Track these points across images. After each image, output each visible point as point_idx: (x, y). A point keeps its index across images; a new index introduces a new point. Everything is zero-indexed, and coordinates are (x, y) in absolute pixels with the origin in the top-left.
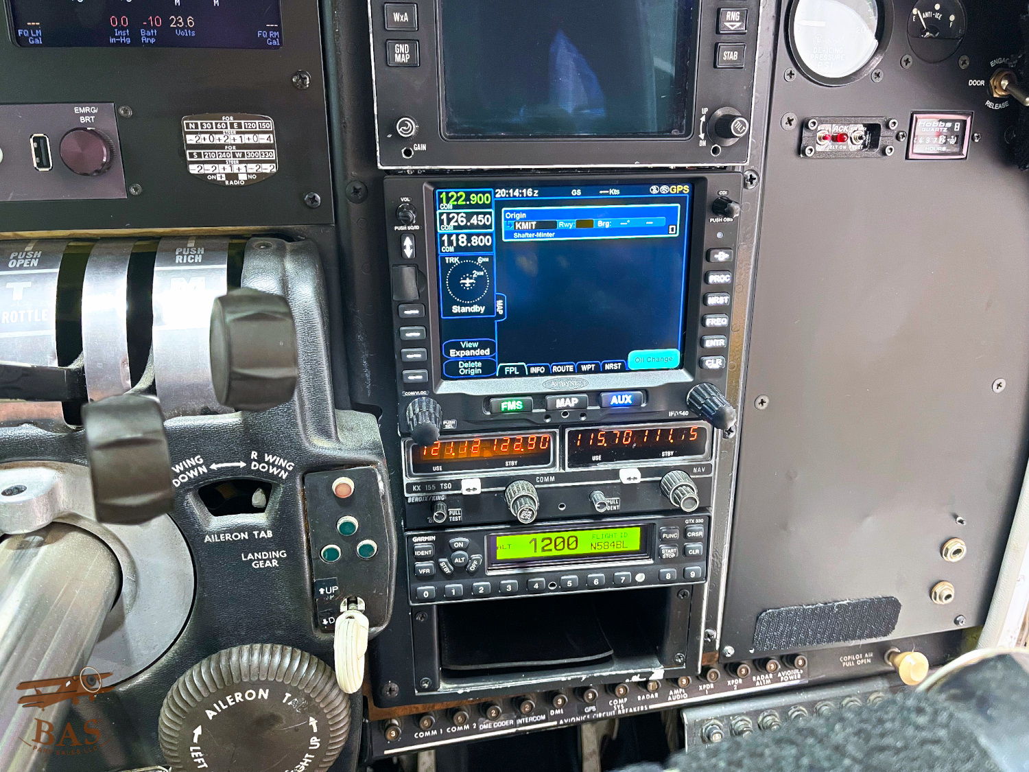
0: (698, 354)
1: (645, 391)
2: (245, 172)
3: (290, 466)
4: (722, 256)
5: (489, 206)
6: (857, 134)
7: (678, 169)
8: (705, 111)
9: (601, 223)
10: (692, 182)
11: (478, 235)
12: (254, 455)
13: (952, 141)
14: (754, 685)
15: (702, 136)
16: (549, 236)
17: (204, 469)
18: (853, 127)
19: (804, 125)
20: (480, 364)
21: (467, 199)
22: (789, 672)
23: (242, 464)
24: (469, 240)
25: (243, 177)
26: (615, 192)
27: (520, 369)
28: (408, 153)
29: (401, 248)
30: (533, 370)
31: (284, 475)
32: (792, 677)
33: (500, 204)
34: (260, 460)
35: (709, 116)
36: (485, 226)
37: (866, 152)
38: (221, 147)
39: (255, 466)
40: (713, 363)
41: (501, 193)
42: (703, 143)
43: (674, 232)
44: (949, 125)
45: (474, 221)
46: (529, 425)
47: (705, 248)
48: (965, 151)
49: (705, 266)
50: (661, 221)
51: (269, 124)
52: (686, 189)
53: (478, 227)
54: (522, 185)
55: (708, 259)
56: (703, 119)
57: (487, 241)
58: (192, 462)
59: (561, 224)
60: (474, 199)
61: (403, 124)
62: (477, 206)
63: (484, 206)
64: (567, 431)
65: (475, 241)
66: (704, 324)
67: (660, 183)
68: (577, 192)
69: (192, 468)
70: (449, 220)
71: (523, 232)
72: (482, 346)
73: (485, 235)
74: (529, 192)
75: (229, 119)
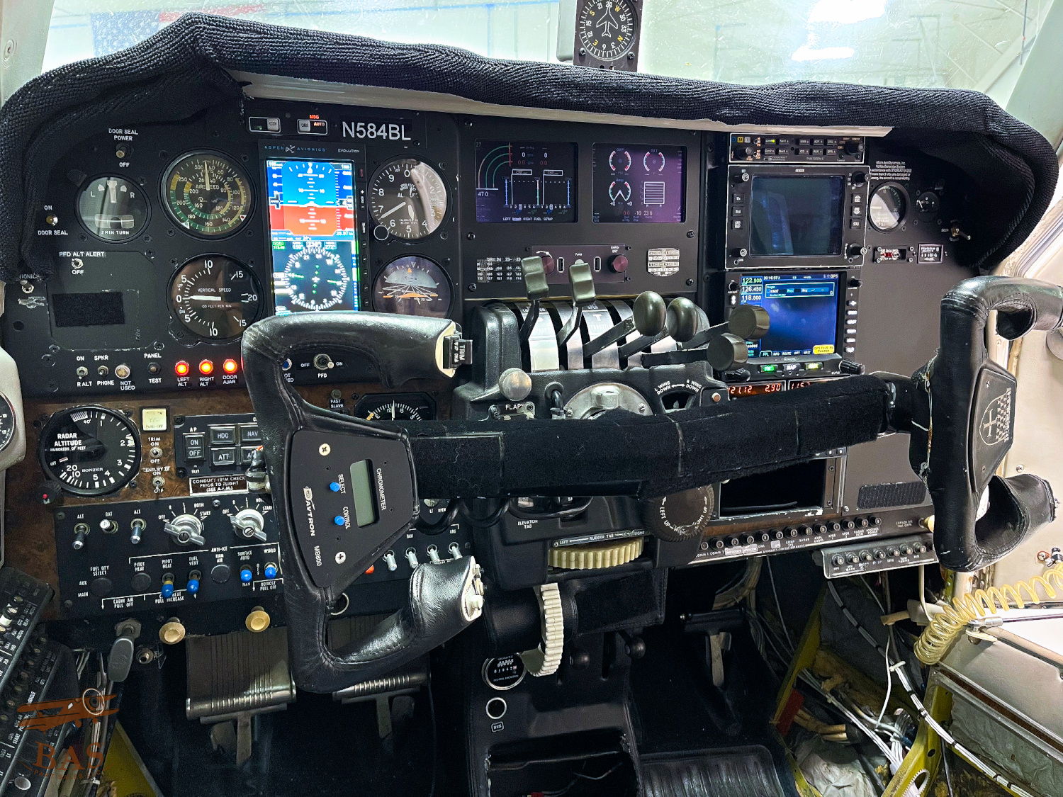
0: (844, 346)
1: (823, 362)
2: (668, 272)
3: (700, 386)
4: (853, 303)
5: (761, 283)
6: (895, 253)
7: (831, 268)
8: (847, 245)
9: (804, 290)
10: (840, 274)
11: (756, 295)
12: (688, 381)
13: (936, 256)
14: (855, 535)
15: (845, 254)
16: (783, 296)
17: (669, 387)
18: (894, 250)
19: (875, 249)
20: (753, 352)
21: (753, 280)
22: (872, 529)
23: (683, 385)
24: (752, 297)
25: (667, 273)
26: (810, 277)
27: (769, 353)
28: (736, 262)
29: (730, 300)
30: (775, 354)
31: (697, 390)
32: (873, 532)
33: (765, 283)
34: (690, 384)
35: (848, 247)
36: (759, 292)
37: (901, 261)
38: (660, 261)
39: (688, 386)
40: (850, 350)
41: (766, 278)
42: (846, 258)
43: (832, 294)
44: (934, 249)
45: (755, 289)
46: (775, 378)
47: (847, 300)
48: (942, 260)
49: (847, 308)
50: (827, 289)
51: (678, 252)
52: (836, 276)
53: (756, 292)
54: (773, 275)
55: (848, 305)
56: (846, 248)
57: (759, 298)
58: (665, 384)
59: (788, 291)
60: (755, 281)
61: (743, 251)
62: (756, 283)
63: (759, 283)
64: (789, 381)
65: (755, 298)
66: (846, 333)
67: (827, 273)
68: (795, 278)
69: (665, 387)
70: (745, 289)
71: (773, 294)
72: (754, 343)
73: (758, 295)
74: (776, 278)
75: (664, 250)
